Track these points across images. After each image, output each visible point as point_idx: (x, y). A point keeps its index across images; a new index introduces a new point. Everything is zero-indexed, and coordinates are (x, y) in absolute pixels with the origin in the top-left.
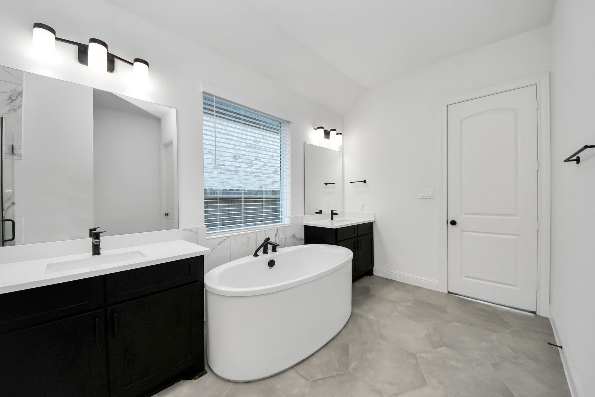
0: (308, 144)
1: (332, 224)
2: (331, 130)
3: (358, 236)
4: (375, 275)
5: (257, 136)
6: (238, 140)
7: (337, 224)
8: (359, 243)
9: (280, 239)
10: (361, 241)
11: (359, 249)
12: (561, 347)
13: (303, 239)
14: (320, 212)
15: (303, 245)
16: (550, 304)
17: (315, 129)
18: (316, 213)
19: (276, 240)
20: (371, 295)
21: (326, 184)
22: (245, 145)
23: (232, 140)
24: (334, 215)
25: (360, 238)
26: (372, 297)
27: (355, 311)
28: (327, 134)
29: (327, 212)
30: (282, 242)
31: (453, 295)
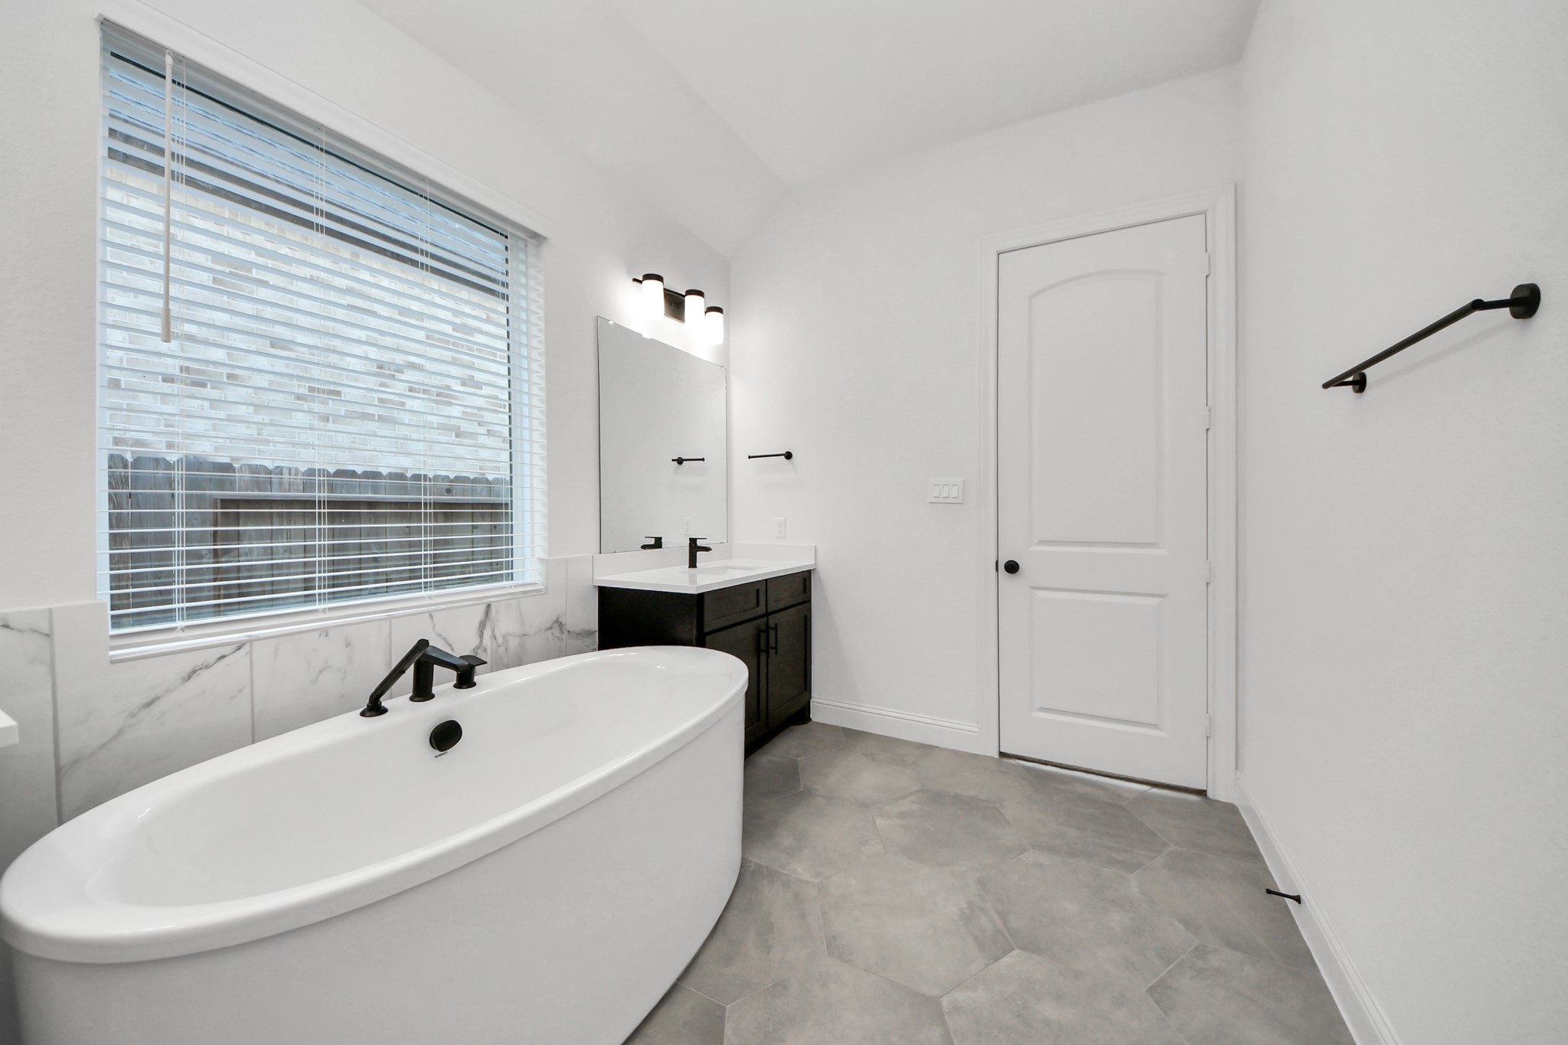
0: (611, 322)
1: (693, 579)
2: (690, 292)
3: (767, 614)
4: (816, 722)
5: (467, 310)
6: (396, 316)
7: (707, 578)
8: (772, 633)
9: (500, 640)
10: (775, 629)
11: (772, 651)
12: (1298, 899)
13: (595, 631)
14: (658, 543)
15: (594, 650)
16: (1237, 768)
17: (635, 280)
18: (644, 547)
19: (481, 641)
20: (802, 790)
21: (680, 461)
22: (420, 335)
23: (373, 314)
24: (698, 553)
25: (772, 621)
26: (807, 794)
27: (753, 860)
28: (675, 303)
29: (677, 544)
30: (506, 650)
31: (1012, 761)
